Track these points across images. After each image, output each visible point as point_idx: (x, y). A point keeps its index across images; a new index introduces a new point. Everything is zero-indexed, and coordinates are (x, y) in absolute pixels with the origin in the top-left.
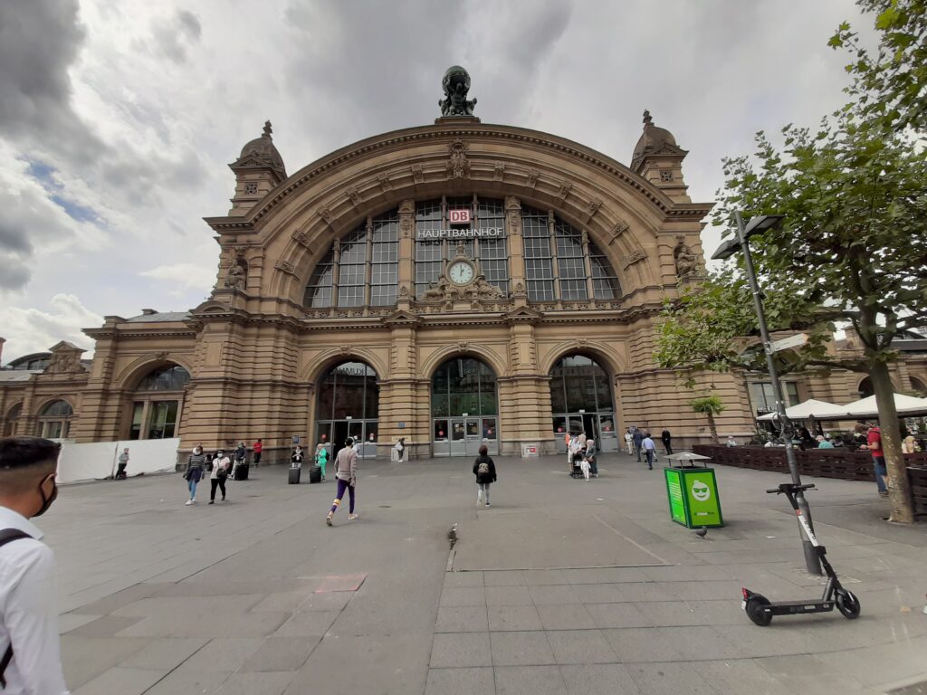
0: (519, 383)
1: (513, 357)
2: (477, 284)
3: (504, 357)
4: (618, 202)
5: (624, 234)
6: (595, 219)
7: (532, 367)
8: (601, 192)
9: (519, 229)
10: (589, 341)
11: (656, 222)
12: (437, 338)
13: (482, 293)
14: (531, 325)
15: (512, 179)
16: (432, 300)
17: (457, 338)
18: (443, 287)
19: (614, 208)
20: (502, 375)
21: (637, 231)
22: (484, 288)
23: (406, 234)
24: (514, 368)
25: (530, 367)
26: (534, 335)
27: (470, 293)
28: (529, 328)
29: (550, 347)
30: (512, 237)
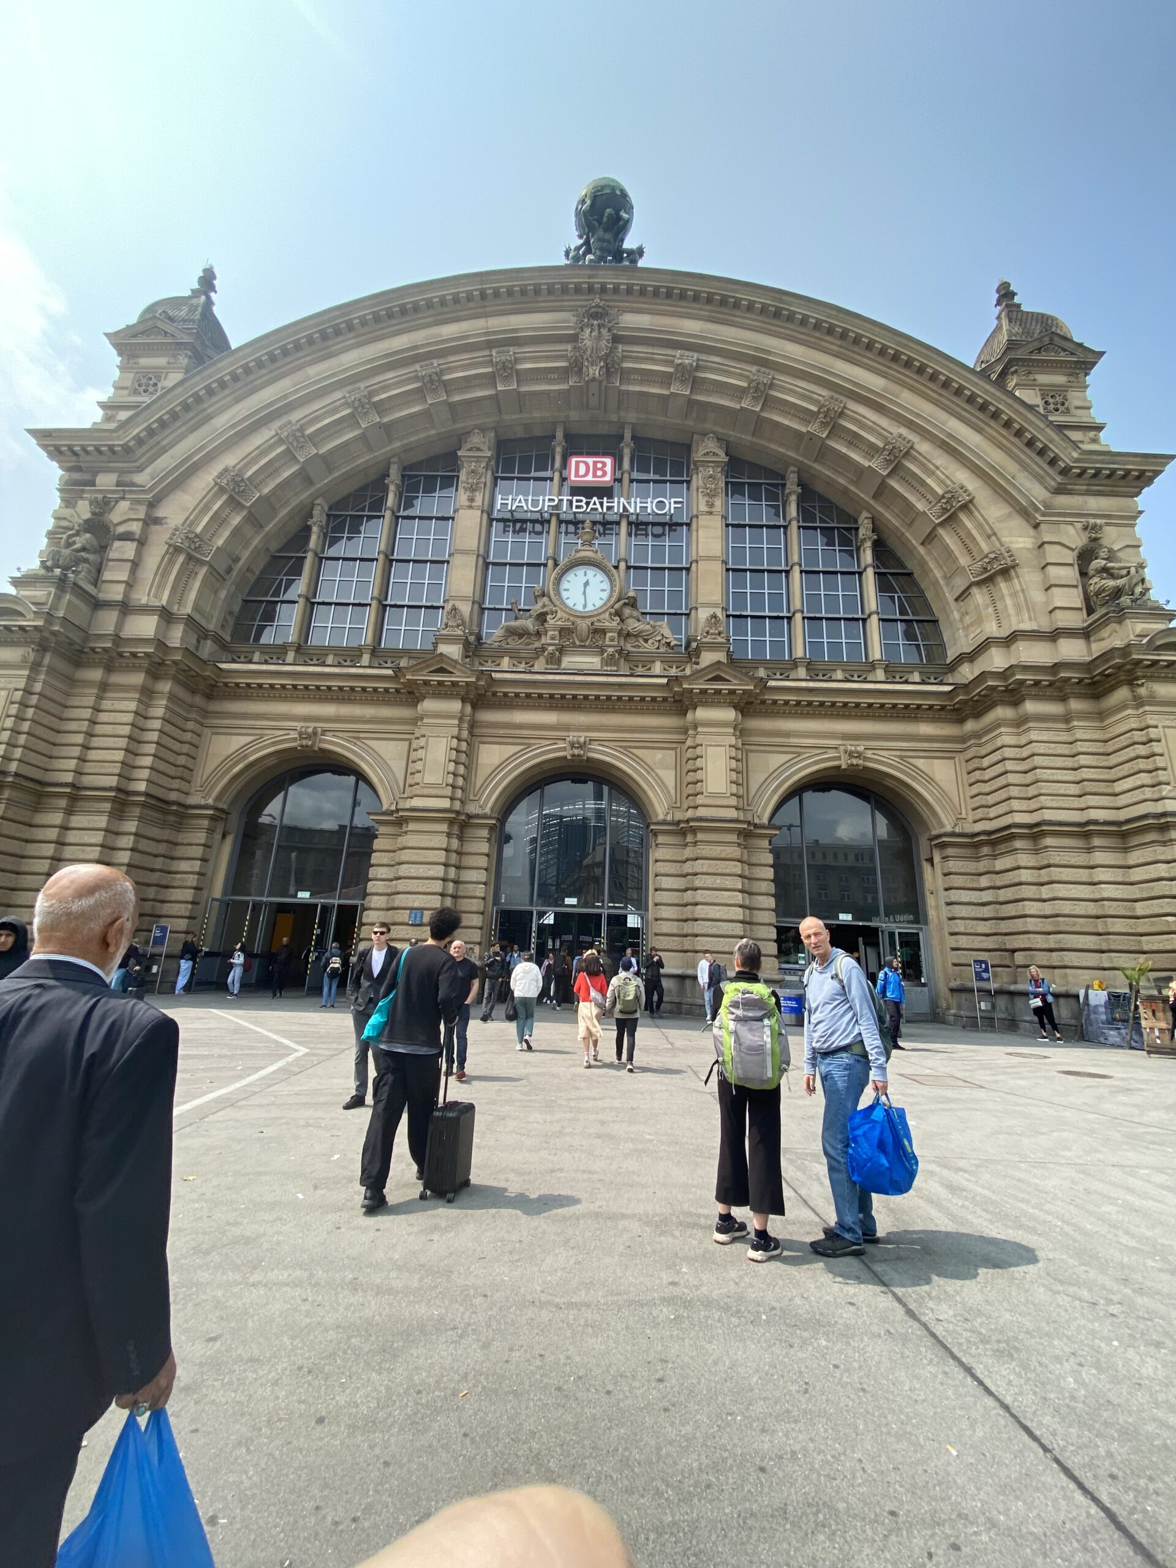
0: (700, 836)
1: (691, 777)
2: (618, 613)
3: (669, 777)
4: (950, 448)
5: (963, 517)
6: (893, 483)
7: (733, 801)
8: (910, 425)
9: (718, 503)
10: (869, 754)
11: (1037, 492)
12: (520, 726)
13: (628, 635)
14: (735, 707)
15: (710, 392)
16: (514, 643)
17: (567, 728)
18: (542, 618)
19: (940, 459)
20: (661, 817)
21: (992, 510)
22: (633, 625)
23: (472, 500)
24: (691, 801)
25: (725, 802)
26: (741, 732)
27: (603, 632)
28: (730, 714)
29: (777, 760)
30: (703, 520)
